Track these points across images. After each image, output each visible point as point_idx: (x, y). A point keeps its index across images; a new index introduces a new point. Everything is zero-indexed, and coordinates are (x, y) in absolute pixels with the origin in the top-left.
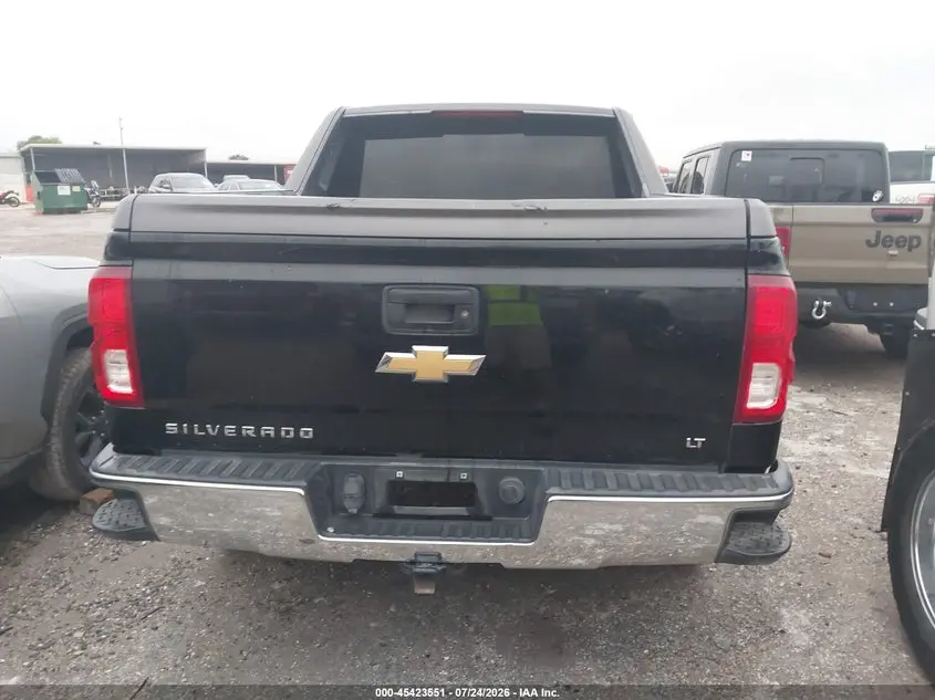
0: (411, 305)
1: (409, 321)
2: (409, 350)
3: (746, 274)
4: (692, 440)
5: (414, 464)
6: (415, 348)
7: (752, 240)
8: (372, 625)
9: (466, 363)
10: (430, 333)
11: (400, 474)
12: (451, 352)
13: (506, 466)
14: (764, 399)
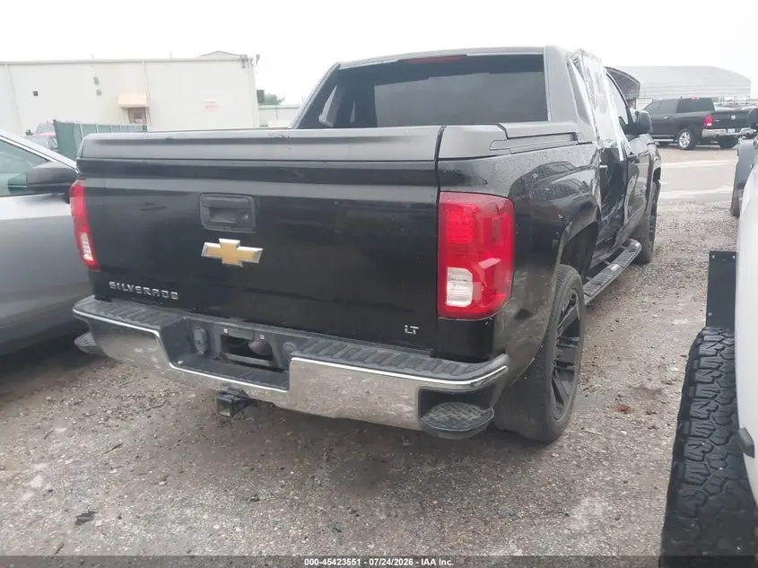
0: (215, 210)
1: (213, 220)
2: (218, 242)
3: (439, 192)
4: (409, 328)
5: (234, 325)
6: (221, 240)
7: (439, 162)
8: (268, 441)
9: (251, 253)
10: (229, 230)
11: (226, 331)
12: (242, 244)
13: (288, 333)
14: (463, 299)
